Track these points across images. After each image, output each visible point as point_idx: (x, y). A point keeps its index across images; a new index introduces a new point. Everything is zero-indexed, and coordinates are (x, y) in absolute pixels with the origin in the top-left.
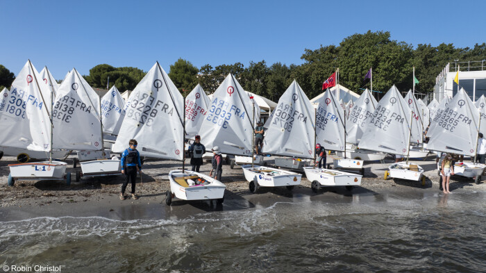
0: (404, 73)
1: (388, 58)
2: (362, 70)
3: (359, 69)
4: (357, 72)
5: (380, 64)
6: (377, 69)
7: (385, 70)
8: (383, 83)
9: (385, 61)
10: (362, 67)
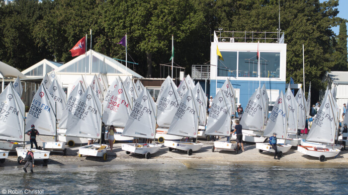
0: (183, 31)
1: (162, 12)
2: (131, 25)
3: (127, 24)
4: (124, 27)
5: (153, 19)
6: (149, 26)
7: (159, 27)
8: (156, 44)
9: (158, 16)
10: (132, 20)
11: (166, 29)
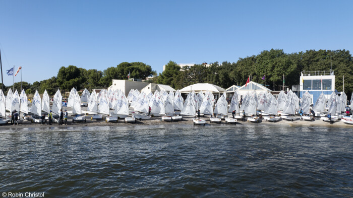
1: (279, 65)
5: (275, 68)
6: (274, 71)
7: (278, 71)
10: (267, 69)
11: (281, 72)
